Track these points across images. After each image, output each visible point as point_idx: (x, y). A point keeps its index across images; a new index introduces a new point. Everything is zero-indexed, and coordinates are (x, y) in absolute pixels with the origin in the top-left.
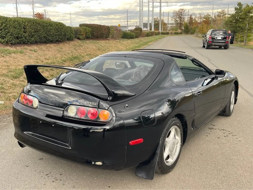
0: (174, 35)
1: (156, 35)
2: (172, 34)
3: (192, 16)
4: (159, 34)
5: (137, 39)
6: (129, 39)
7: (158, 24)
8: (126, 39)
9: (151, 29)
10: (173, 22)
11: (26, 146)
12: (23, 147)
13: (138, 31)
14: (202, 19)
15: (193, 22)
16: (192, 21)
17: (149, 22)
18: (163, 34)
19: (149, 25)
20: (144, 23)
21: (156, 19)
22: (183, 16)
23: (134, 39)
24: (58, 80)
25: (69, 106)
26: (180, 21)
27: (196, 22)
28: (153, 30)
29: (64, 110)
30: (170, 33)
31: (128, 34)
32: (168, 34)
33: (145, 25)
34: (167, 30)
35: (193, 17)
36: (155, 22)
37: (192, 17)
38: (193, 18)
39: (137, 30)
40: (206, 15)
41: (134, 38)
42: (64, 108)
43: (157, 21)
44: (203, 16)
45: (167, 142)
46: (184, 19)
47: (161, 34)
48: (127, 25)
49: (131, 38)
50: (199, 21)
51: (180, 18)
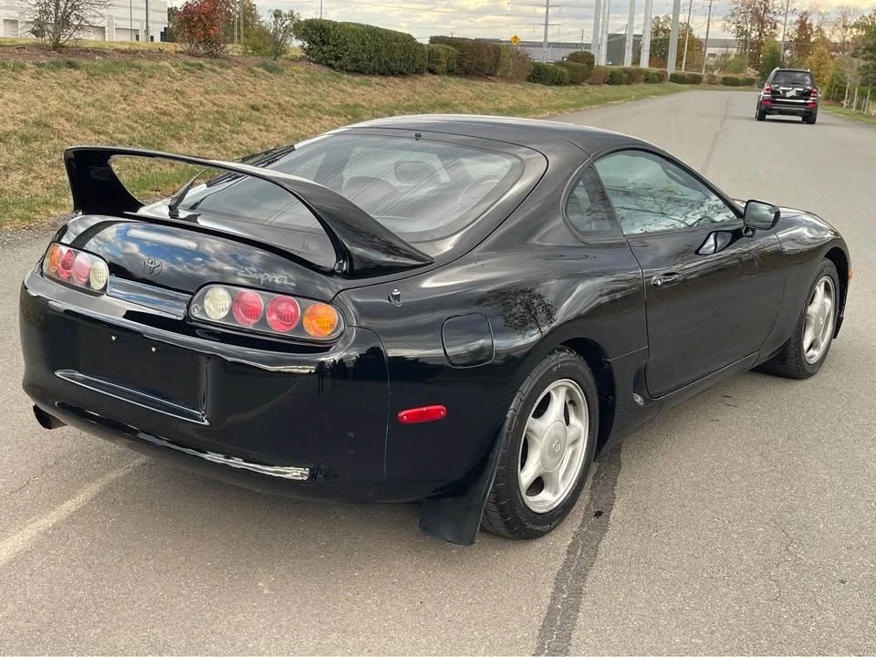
0: (722, 86)
1: (647, 81)
2: (712, 82)
3: (810, 18)
4: (660, 78)
5: (573, 87)
6: (550, 85)
7: (666, 42)
8: (540, 85)
9: (636, 61)
10: (731, 37)
11: (64, 425)
12: (50, 428)
13: (579, 64)
14: (849, 30)
15: (812, 40)
16: (808, 37)
17: (631, 31)
18: (676, 79)
19: (629, 45)
20: (611, 36)
21: (661, 20)
22: (772, 16)
23: (565, 88)
24: (177, 204)
25: (209, 288)
26: (760, 35)
27: (824, 41)
28: (644, 63)
29: (191, 299)
30: (705, 79)
31: (546, 71)
32: (695, 81)
33: (616, 44)
34: (699, 67)
35: (814, 21)
36: (656, 33)
37: (808, 22)
38: (810, 25)
39: (577, 61)
40: (870, 17)
41: (565, 84)
42: (193, 294)
43: (665, 31)
44: (852, 20)
45: (534, 434)
46: (775, 28)
47: (671, 81)
48: (542, 40)
49: (556, 84)
50: (836, 39)
51: (762, 22)
